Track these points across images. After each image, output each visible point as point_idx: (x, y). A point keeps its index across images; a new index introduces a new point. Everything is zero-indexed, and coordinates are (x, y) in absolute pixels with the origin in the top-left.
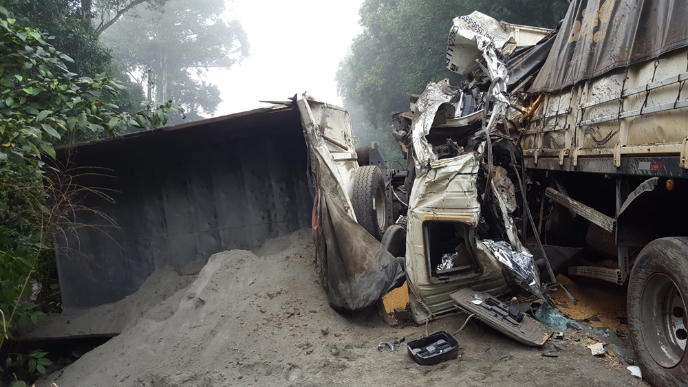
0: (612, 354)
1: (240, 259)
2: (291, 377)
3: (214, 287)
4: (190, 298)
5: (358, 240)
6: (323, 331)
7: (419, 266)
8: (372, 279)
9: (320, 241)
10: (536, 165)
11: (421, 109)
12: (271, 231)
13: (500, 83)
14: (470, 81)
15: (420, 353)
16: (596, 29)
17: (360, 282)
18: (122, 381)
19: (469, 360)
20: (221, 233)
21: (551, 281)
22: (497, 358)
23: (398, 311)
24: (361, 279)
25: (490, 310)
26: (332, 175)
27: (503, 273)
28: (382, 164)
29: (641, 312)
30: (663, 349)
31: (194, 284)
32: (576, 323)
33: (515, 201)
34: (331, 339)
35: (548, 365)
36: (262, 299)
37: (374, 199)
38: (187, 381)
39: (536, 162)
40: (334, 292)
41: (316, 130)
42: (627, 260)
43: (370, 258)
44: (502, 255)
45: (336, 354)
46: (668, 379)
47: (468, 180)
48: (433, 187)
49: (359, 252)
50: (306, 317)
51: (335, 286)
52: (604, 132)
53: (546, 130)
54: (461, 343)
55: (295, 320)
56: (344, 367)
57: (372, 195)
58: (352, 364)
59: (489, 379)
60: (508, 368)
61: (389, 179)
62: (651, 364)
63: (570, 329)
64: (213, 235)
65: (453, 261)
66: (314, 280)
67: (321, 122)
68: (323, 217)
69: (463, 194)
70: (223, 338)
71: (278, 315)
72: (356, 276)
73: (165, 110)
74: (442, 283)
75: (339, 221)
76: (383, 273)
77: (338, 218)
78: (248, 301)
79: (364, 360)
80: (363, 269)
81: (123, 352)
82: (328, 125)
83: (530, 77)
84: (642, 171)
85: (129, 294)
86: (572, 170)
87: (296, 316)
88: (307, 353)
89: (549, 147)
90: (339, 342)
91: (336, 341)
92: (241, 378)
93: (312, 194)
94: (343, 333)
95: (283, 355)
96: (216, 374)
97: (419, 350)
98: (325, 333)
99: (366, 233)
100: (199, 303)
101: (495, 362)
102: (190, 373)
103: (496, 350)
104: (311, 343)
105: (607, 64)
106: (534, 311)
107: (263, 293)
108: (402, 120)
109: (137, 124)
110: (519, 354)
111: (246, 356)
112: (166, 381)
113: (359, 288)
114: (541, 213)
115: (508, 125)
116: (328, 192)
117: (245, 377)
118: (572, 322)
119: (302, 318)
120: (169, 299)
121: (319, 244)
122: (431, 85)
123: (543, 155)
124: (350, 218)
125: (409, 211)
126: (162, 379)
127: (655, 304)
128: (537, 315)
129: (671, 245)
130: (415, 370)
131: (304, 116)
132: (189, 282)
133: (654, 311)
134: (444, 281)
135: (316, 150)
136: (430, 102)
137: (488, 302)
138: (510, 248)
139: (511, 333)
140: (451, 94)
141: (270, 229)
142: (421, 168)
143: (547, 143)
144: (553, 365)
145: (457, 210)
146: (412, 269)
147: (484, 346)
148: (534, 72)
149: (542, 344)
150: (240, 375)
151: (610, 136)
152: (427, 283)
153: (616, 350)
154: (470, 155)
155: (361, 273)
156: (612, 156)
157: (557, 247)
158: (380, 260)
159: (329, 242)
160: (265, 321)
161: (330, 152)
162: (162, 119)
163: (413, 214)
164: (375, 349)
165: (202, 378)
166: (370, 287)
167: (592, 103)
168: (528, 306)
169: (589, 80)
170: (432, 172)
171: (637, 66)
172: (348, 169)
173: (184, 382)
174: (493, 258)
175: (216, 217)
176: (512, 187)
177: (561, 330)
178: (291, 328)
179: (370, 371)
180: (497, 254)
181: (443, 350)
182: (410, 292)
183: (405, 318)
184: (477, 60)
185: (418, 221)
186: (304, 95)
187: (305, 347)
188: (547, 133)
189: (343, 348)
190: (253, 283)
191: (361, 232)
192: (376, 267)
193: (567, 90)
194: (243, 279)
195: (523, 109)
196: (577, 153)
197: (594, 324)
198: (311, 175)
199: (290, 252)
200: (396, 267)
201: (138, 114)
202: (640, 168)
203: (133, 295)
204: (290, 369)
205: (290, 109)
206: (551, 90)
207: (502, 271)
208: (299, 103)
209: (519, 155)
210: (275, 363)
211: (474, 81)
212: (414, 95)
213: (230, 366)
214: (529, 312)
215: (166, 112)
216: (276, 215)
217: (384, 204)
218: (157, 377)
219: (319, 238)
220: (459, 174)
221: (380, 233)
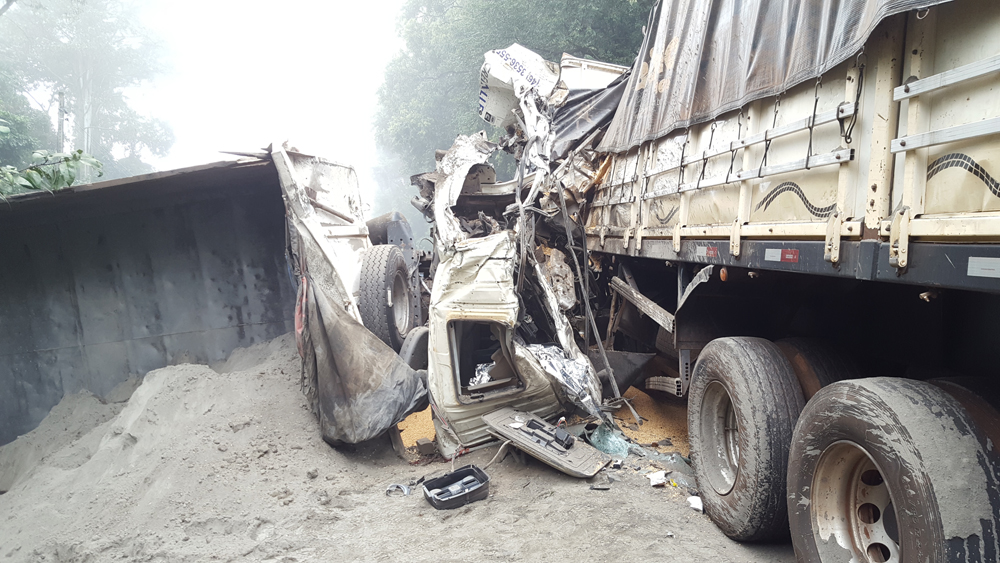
0: (674, 483)
1: (190, 377)
2: (260, 536)
3: (151, 416)
4: (117, 434)
5: (363, 348)
6: (309, 473)
7: (445, 382)
8: (381, 400)
9: (307, 348)
10: (603, 247)
11: (447, 170)
12: (243, 337)
13: (538, 143)
14: (512, 135)
15: (438, 494)
16: (662, 76)
17: (364, 404)
18: (9, 555)
19: (502, 500)
20: (167, 341)
21: (614, 396)
22: (536, 495)
23: (421, 444)
24: (366, 401)
25: (532, 434)
26: (325, 258)
27: (553, 388)
28: (406, 242)
29: (701, 429)
30: (723, 473)
31: (122, 414)
32: (640, 448)
33: (574, 295)
34: (321, 484)
35: (595, 500)
36: (223, 432)
37: (389, 293)
38: (107, 548)
39: (602, 243)
40: (327, 419)
41: (302, 194)
42: (689, 366)
43: (378, 372)
44: (551, 364)
45: (326, 503)
46: (723, 509)
47: (502, 266)
48: (460, 275)
49: (362, 363)
50: (285, 456)
51: (329, 411)
52: (667, 207)
53: (612, 202)
54: (493, 479)
55: (270, 460)
56: (336, 518)
57: (386, 286)
58: (348, 515)
59: (522, 521)
60: (546, 507)
61: (415, 263)
62: (709, 491)
63: (631, 456)
64: (153, 345)
65: (489, 374)
66: (301, 405)
67: (312, 183)
68: (310, 316)
69: (496, 285)
70: (162, 487)
71: (244, 454)
72: (358, 396)
73: (71, 163)
74: (475, 403)
75: (334, 322)
76: (397, 392)
77: (333, 317)
78: (201, 435)
79: (364, 509)
80: (368, 387)
81: (11, 514)
82: (323, 187)
83: (598, 131)
84: (699, 257)
85: (23, 432)
86: (637, 255)
87: (271, 454)
88: (285, 504)
89: (616, 224)
90: (332, 487)
91: (328, 486)
92: (186, 540)
93: (294, 284)
94: (339, 475)
95: (249, 507)
96: (152, 537)
97: (439, 491)
98: (313, 476)
99: (373, 337)
100: (128, 442)
101: (533, 500)
102: (112, 537)
103: (537, 483)
104: (291, 490)
105: (669, 124)
106: (590, 435)
107: (224, 425)
108: (424, 183)
109: (28, 183)
110: (563, 489)
111: (195, 511)
112: (77, 550)
113: (362, 412)
114: (612, 310)
115: (565, 196)
116: (318, 282)
117: (191, 539)
118: (635, 446)
119: (280, 457)
120: (85, 437)
121: (305, 354)
122: (461, 139)
123: (610, 235)
124: (350, 317)
125: (431, 307)
126: (71, 549)
127: (715, 419)
128: (593, 439)
129: (725, 346)
130: (432, 515)
131: (283, 175)
132: (116, 413)
133: (715, 427)
134: (477, 400)
135: (301, 222)
136: (459, 162)
137: (531, 425)
138: (562, 354)
139: (554, 462)
140: (486, 152)
141: (241, 334)
142: (446, 250)
143: (614, 221)
144: (600, 499)
145: (489, 306)
146: (436, 385)
147: (523, 481)
148: (604, 125)
149: (592, 474)
150: (184, 536)
151: (672, 213)
152: (456, 403)
153: (681, 479)
154: (504, 234)
155: (365, 392)
156: (671, 238)
157: (625, 353)
158: (393, 373)
159: (320, 351)
160: (225, 463)
161: (323, 224)
162: (67, 177)
163: (436, 311)
164: (382, 493)
165: (131, 543)
166: (377, 411)
167: (655, 171)
168: (581, 429)
169: (653, 143)
170: (458, 256)
171: (698, 127)
172: (355, 249)
173: (103, 550)
174: (539, 367)
175: (158, 317)
176: (571, 275)
177: (619, 457)
178: (263, 471)
179: (370, 521)
180: (544, 363)
181: (469, 488)
182: (434, 417)
183: (430, 452)
184: (514, 110)
185: (442, 320)
186: (285, 145)
187: (282, 495)
188: (614, 206)
189: (337, 494)
190: (209, 411)
191: (366, 336)
192: (387, 383)
193: (634, 151)
194: (194, 406)
195: (590, 173)
196: (640, 233)
197: (663, 449)
198: (292, 257)
199: (267, 366)
200: (416, 383)
201: (31, 168)
202: (698, 254)
203: (29, 434)
204: (259, 525)
205: (265, 164)
206: (618, 150)
207: (551, 384)
208: (274, 157)
209: (579, 234)
210: (237, 518)
211: (516, 137)
212: (440, 151)
213: (173, 524)
214: (583, 436)
215: (72, 167)
216: (249, 315)
217: (406, 298)
218: (63, 546)
219: (305, 345)
220: (490, 258)
221: (399, 338)
